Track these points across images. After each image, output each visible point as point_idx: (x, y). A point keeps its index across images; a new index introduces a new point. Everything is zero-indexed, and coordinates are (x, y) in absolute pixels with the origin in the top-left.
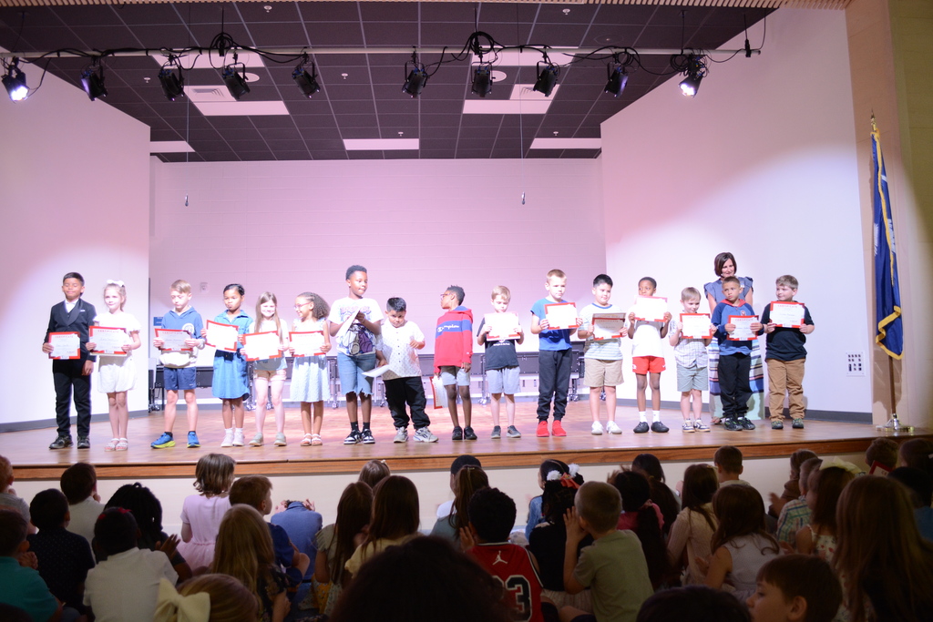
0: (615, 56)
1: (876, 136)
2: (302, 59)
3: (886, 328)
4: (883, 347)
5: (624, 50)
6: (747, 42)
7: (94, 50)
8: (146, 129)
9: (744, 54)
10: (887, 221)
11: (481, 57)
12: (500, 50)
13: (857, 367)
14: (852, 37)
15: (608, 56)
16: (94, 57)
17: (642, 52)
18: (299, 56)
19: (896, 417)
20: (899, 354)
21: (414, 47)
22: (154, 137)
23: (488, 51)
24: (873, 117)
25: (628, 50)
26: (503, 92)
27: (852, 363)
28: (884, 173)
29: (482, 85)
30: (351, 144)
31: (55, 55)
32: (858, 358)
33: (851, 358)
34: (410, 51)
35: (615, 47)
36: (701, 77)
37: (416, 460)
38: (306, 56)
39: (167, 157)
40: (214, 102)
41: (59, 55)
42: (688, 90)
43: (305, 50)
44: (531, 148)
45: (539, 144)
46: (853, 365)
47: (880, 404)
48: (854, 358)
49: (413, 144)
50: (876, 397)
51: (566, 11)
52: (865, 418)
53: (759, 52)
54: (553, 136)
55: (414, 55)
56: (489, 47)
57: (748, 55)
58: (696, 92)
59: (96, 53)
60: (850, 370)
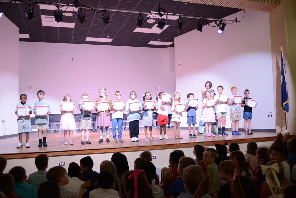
0: (200, 19)
1: (282, 51)
3: (285, 105)
4: (283, 110)
5: (203, 18)
6: (236, 18)
7: (29, 1)
9: (235, 22)
10: (285, 75)
11: (161, 16)
12: (167, 15)
13: (271, 116)
14: (271, 21)
15: (198, 19)
16: (29, 4)
17: (208, 19)
19: (287, 130)
20: (288, 112)
21: (141, 11)
23: (164, 15)
24: (281, 45)
25: (204, 18)
26: (150, 26)
27: (269, 115)
28: (284, 61)
30: (88, 39)
31: (14, 2)
32: (271, 113)
33: (269, 114)
34: (139, 12)
35: (200, 17)
36: (224, 28)
37: (171, 145)
38: (105, 11)
40: (48, 22)
41: (15, 2)
42: (220, 31)
43: (105, 9)
45: (151, 43)
47: (278, 127)
48: (270, 113)
49: (110, 40)
50: (277, 125)
51: (186, 4)
52: (274, 131)
53: (239, 22)
56: (163, 13)
57: (236, 22)
58: (223, 33)
59: (30, 3)
60: (268, 117)
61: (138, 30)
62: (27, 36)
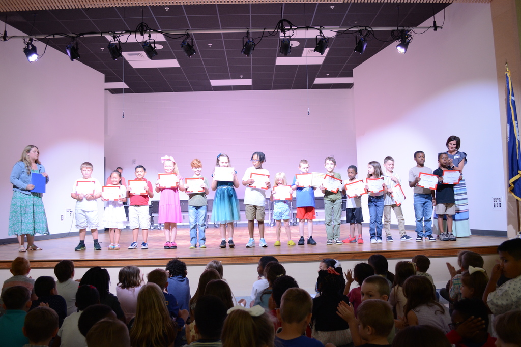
0: (360, 31)
1: (508, 74)
2: (186, 36)
3: (514, 183)
4: (513, 194)
5: (365, 28)
6: (435, 22)
7: (73, 33)
8: (102, 76)
9: (433, 29)
10: (515, 123)
11: (285, 33)
12: (295, 29)
13: (499, 205)
14: (495, 19)
15: (356, 32)
16: (73, 37)
17: (375, 29)
18: (184, 34)
21: (248, 29)
22: (107, 80)
23: (289, 30)
24: (506, 63)
25: (367, 28)
26: (298, 53)
27: (496, 203)
28: (513, 95)
29: (286, 49)
30: (214, 83)
31: (52, 37)
32: (499, 200)
33: (495, 200)
34: (245, 31)
35: (360, 27)
36: (409, 42)
38: (188, 34)
39: (114, 91)
40: (138, 61)
41: (54, 36)
42: (401, 50)
43: (188, 31)
44: (314, 83)
45: (318, 81)
46: (496, 204)
47: (511, 226)
48: (497, 200)
49: (248, 82)
50: (509, 222)
51: (332, 7)
52: (503, 234)
53: (442, 28)
54: (327, 77)
55: (248, 33)
56: (289, 28)
57: (435, 30)
58: (406, 51)
59: (74, 35)
60: (495, 207)
61: (281, 61)
62: (122, 85)
